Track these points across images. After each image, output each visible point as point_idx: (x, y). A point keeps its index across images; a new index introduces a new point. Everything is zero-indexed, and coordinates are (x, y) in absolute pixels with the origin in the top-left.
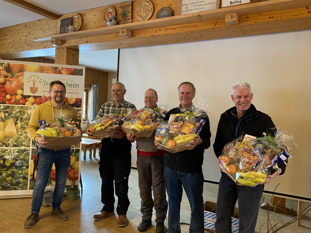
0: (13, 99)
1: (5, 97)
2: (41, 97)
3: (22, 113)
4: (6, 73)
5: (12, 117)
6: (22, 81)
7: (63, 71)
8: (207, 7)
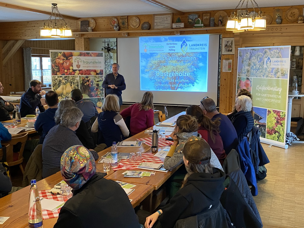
0: (68, 72)
1: (64, 71)
2: (82, 70)
3: (74, 80)
4: (63, 58)
5: (69, 82)
6: (72, 62)
7: (92, 55)
8: (166, 25)
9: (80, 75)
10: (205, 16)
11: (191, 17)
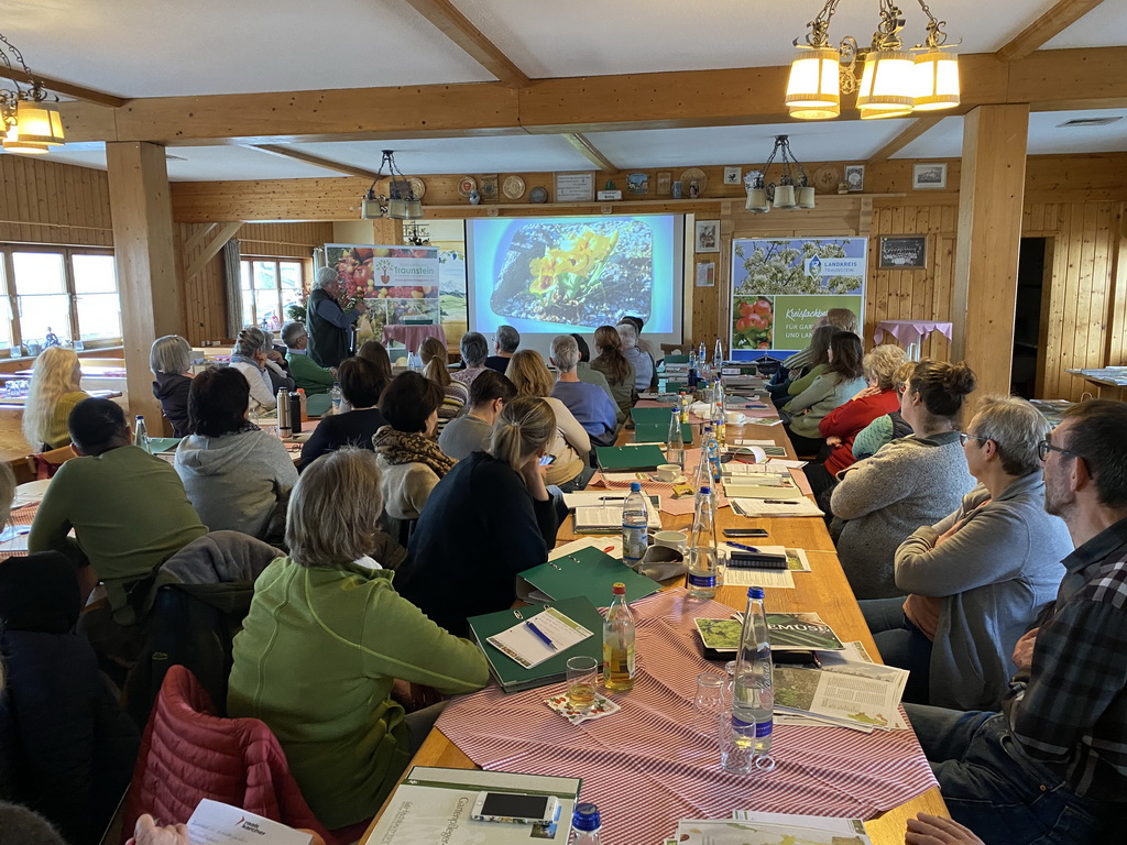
2: (393, 287)
4: (354, 260)
6: (372, 269)
7: (415, 254)
8: (583, 195)
9: (388, 298)
10: (662, 177)
11: (633, 179)
